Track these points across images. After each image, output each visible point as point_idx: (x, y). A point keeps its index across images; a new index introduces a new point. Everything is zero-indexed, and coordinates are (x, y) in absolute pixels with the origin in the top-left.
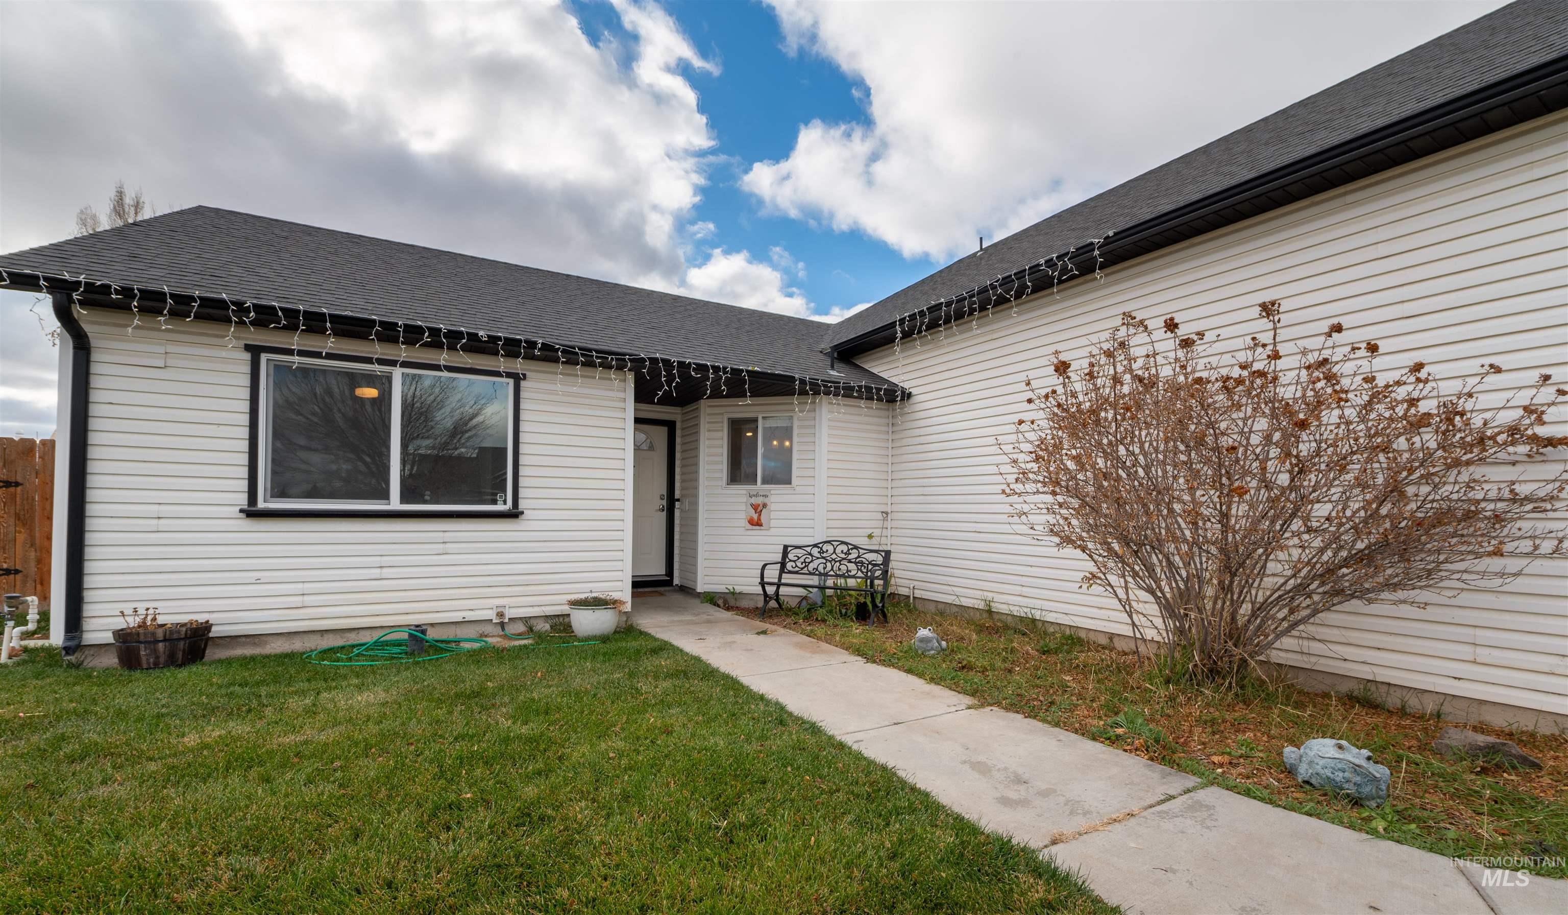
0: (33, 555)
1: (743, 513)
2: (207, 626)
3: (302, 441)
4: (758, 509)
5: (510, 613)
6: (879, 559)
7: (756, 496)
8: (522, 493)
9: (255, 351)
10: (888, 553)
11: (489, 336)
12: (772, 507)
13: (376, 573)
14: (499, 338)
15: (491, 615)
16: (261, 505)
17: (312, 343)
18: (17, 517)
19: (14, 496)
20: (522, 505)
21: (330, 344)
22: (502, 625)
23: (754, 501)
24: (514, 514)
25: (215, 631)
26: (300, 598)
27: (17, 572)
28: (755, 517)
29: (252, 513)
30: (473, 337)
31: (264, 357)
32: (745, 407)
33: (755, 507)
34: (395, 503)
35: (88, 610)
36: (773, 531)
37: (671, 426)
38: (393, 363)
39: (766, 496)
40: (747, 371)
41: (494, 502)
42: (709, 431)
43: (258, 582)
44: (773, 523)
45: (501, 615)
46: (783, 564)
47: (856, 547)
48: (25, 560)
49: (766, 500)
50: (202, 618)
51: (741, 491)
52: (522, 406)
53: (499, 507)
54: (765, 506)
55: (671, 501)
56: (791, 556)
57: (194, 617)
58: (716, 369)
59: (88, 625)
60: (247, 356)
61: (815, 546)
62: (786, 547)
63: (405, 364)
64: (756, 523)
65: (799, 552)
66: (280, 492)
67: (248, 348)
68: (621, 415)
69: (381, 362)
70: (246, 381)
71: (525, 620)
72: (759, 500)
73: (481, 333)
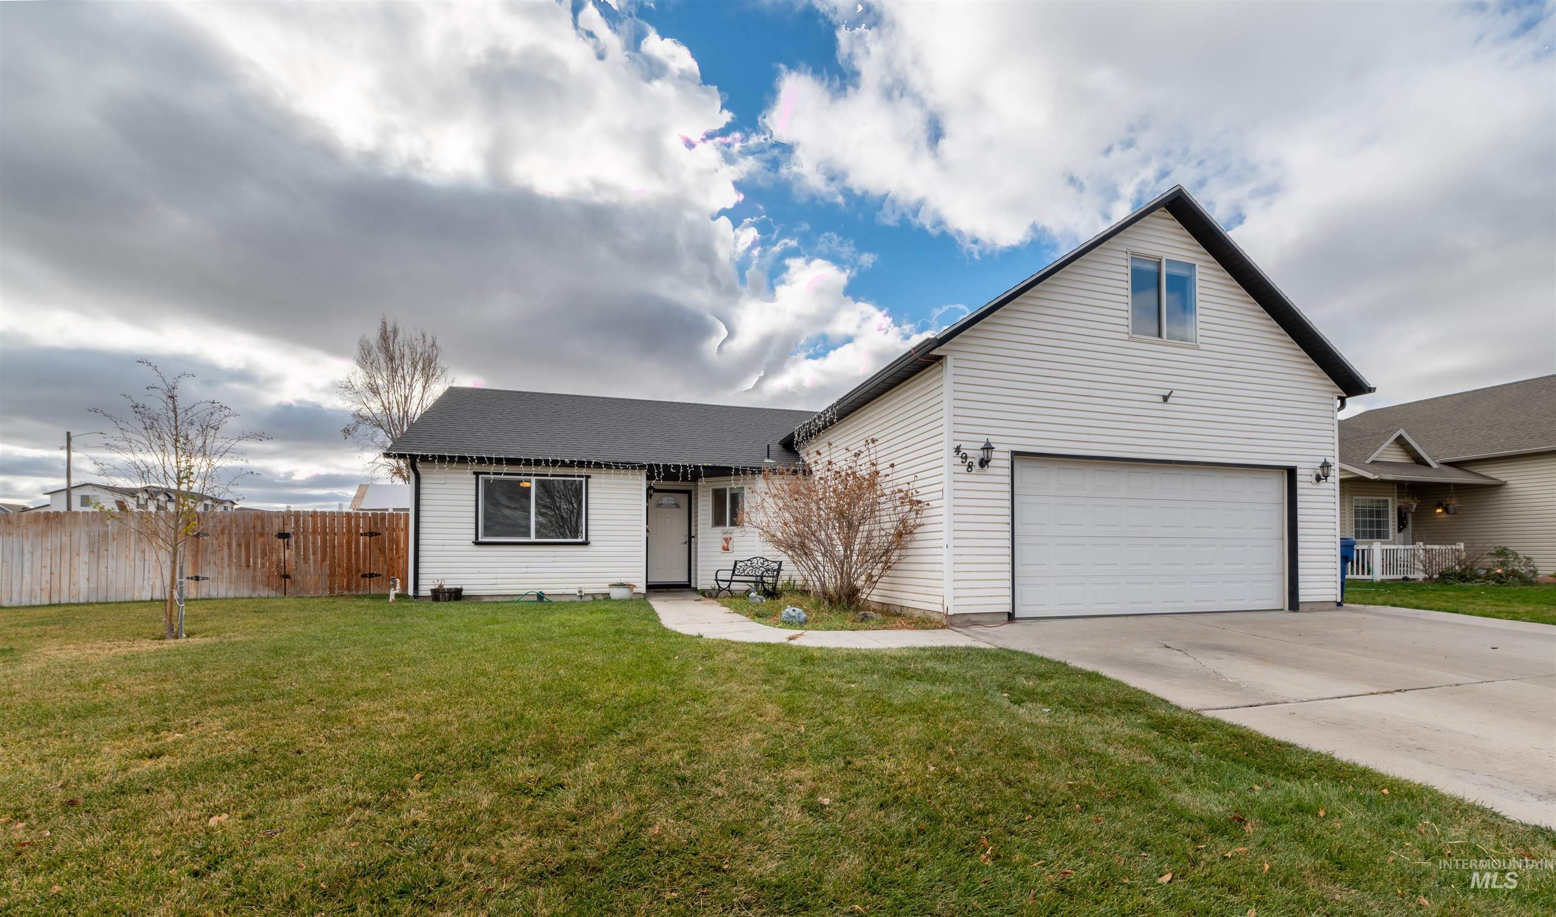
0: (386, 567)
1: (721, 543)
2: (460, 590)
3: (504, 501)
4: (727, 540)
5: (585, 591)
6: (776, 566)
7: (726, 533)
8: (590, 533)
9: (477, 474)
10: (781, 563)
11: (570, 461)
12: (735, 540)
13: (525, 570)
14: (575, 461)
15: (576, 591)
16: (480, 540)
17: (498, 469)
18: (380, 549)
19: (378, 540)
20: (590, 539)
21: (505, 469)
22: (581, 596)
23: (725, 536)
24: (586, 543)
25: (464, 593)
26: (495, 580)
27: (380, 575)
28: (726, 545)
29: (477, 543)
30: (563, 462)
31: (480, 476)
32: (720, 483)
33: (726, 540)
34: (533, 539)
35: (421, 582)
36: (735, 553)
37: (689, 493)
38: (530, 475)
39: (731, 533)
40: (703, 467)
41: (577, 538)
42: (703, 496)
43: (479, 573)
44: (735, 549)
45: (580, 592)
46: (734, 571)
47: (767, 560)
48: (383, 570)
49: (732, 536)
50: (459, 587)
51: (719, 529)
52: (589, 491)
53: (579, 540)
54: (730, 539)
55: (690, 537)
56: (738, 567)
57: (456, 587)
58: (685, 467)
59: (421, 588)
60: (474, 476)
61: (749, 560)
62: (736, 562)
63: (535, 475)
64: (726, 549)
65: (742, 564)
66: (485, 535)
67: (474, 473)
68: (639, 493)
69: (525, 475)
70: (474, 487)
71: (593, 595)
72: (728, 536)
73: (566, 460)
